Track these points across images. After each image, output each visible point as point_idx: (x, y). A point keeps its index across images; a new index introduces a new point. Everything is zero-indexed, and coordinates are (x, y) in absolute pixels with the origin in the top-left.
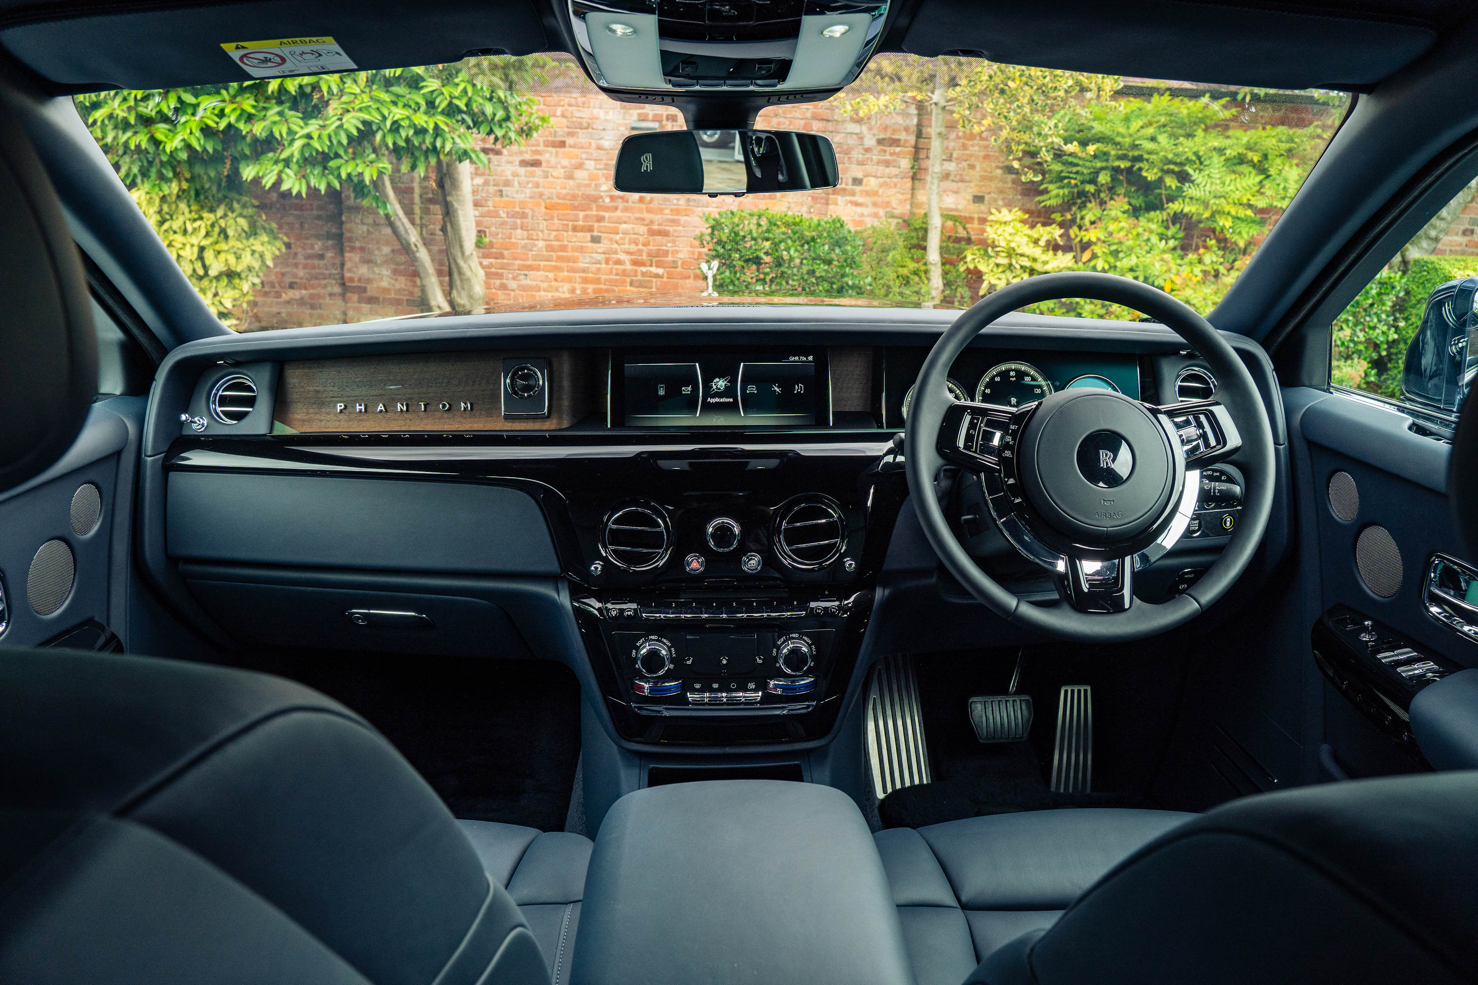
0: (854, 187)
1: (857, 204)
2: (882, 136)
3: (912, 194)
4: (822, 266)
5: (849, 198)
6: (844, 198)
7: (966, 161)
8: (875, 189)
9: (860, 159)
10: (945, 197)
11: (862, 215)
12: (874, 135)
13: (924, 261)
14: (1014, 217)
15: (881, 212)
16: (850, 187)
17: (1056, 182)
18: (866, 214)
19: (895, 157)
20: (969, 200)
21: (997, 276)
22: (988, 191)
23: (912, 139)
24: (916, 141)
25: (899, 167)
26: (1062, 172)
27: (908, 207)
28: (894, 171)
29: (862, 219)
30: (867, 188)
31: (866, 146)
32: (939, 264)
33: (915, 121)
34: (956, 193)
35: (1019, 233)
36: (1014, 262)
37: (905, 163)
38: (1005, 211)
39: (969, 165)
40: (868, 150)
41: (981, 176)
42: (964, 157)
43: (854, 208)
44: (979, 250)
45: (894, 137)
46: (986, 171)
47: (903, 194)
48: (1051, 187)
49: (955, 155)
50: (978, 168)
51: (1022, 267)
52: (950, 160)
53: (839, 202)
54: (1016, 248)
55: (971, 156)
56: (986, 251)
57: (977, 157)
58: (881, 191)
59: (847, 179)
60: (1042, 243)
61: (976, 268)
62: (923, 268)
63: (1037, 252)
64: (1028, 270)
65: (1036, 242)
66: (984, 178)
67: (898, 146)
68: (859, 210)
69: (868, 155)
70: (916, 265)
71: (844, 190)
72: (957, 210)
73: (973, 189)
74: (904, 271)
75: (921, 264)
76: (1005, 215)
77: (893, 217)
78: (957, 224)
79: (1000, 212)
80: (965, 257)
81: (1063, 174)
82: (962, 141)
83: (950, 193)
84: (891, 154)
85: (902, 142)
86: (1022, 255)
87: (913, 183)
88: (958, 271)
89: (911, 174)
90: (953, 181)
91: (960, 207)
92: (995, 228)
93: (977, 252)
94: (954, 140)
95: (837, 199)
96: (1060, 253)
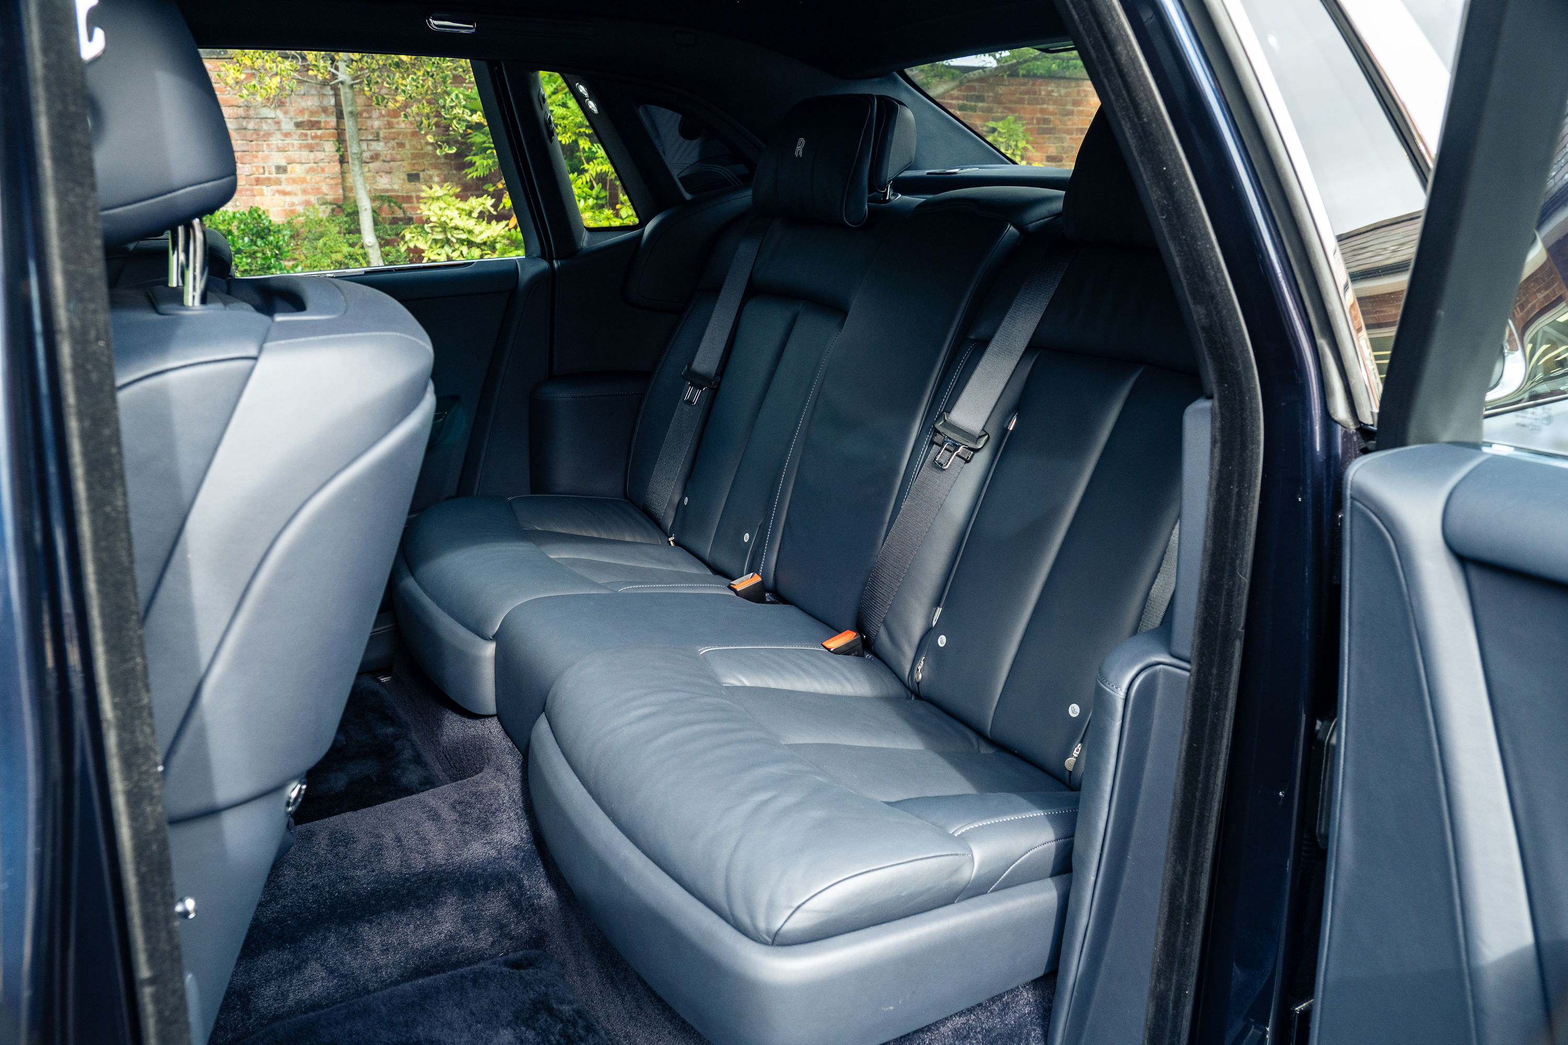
0: (279, 176)
1: (285, 193)
2: (300, 119)
3: (343, 177)
4: (244, 260)
5: (275, 188)
6: (270, 188)
7: (394, 139)
8: (303, 175)
9: (280, 145)
10: (378, 178)
11: (293, 204)
12: (291, 118)
13: (360, 244)
14: (446, 192)
15: (313, 199)
16: (274, 176)
17: (481, 153)
18: (296, 202)
19: (317, 141)
20: (404, 180)
21: (436, 252)
22: (423, 168)
23: (333, 121)
24: (338, 123)
25: (324, 151)
26: (484, 142)
27: (341, 191)
28: (320, 155)
29: (293, 208)
30: (293, 176)
31: (284, 131)
32: (377, 246)
33: (333, 101)
34: (390, 173)
35: (451, 207)
36: (449, 236)
37: (330, 147)
38: (436, 187)
39: (397, 143)
40: (287, 135)
41: (412, 154)
42: (391, 136)
43: (282, 197)
44: (416, 228)
45: (312, 119)
46: (416, 148)
47: (332, 179)
48: (476, 159)
49: (381, 135)
50: (408, 146)
51: (457, 239)
52: (378, 140)
53: (265, 192)
54: (448, 221)
55: (399, 134)
56: (423, 228)
57: (405, 135)
58: (308, 178)
59: (269, 167)
60: (475, 215)
61: (415, 247)
62: (361, 251)
63: (470, 224)
64: (465, 243)
65: (470, 214)
66: (415, 156)
67: (319, 129)
68: (288, 199)
69: (288, 141)
70: (351, 249)
71: (269, 179)
72: (393, 190)
73: (406, 167)
74: (339, 257)
75: (357, 247)
76: (437, 191)
77: (324, 203)
78: (392, 204)
79: (431, 188)
80: (404, 236)
81: (486, 145)
82: (386, 118)
83: (383, 174)
84: (313, 138)
85: (323, 125)
86: (456, 228)
87: (341, 167)
88: (398, 251)
89: (338, 157)
90: (384, 161)
91: (396, 187)
92: (428, 205)
93: (414, 230)
94: (377, 119)
95: (262, 190)
96: (494, 222)
